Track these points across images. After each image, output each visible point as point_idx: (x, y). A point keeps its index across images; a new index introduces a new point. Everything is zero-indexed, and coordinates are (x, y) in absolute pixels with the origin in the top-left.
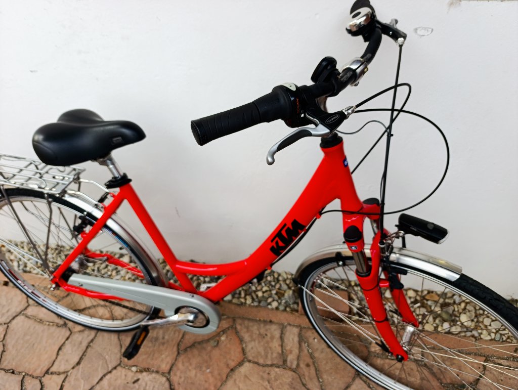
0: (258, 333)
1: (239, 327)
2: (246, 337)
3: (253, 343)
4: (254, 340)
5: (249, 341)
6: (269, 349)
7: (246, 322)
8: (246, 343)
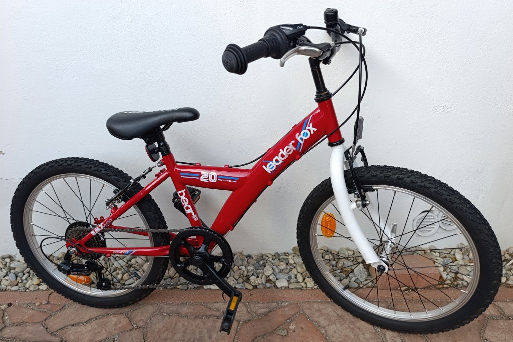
0: (335, 315)
1: (308, 312)
2: (323, 321)
3: (333, 326)
4: (334, 323)
5: (328, 325)
6: (358, 330)
7: (316, 305)
8: (324, 328)
